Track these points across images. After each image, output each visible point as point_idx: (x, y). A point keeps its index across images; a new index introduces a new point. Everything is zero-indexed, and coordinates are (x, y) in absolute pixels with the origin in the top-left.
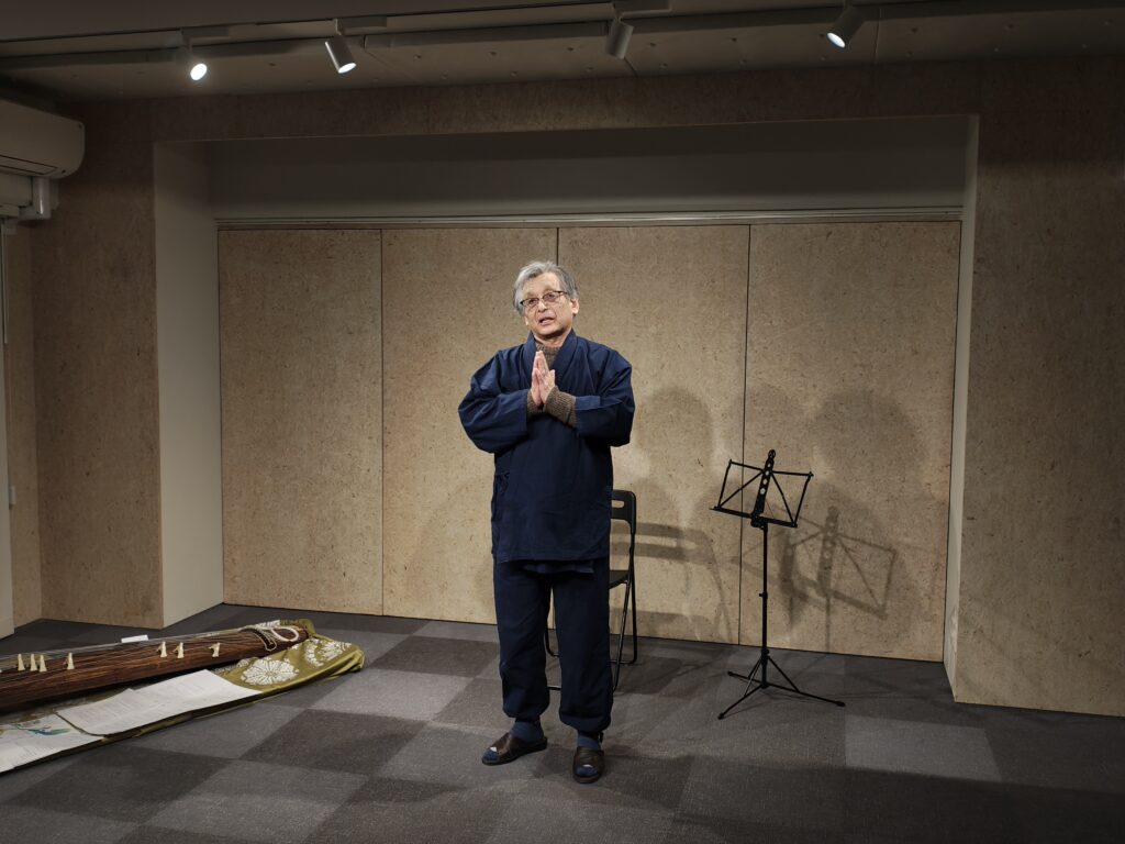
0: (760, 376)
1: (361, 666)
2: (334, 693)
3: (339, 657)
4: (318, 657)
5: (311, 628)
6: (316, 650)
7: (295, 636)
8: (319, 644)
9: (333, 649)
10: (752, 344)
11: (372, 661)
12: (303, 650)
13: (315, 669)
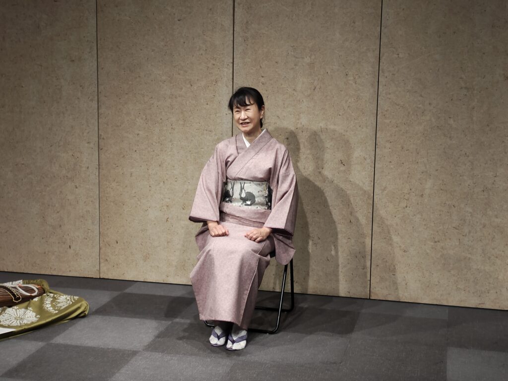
0: (389, 96)
1: (86, 313)
2: (67, 332)
3: (69, 306)
4: (54, 306)
5: (46, 286)
6: (52, 302)
7: (35, 291)
8: (54, 297)
9: (64, 301)
10: (383, 72)
11: (94, 310)
12: (42, 302)
13: (52, 315)
